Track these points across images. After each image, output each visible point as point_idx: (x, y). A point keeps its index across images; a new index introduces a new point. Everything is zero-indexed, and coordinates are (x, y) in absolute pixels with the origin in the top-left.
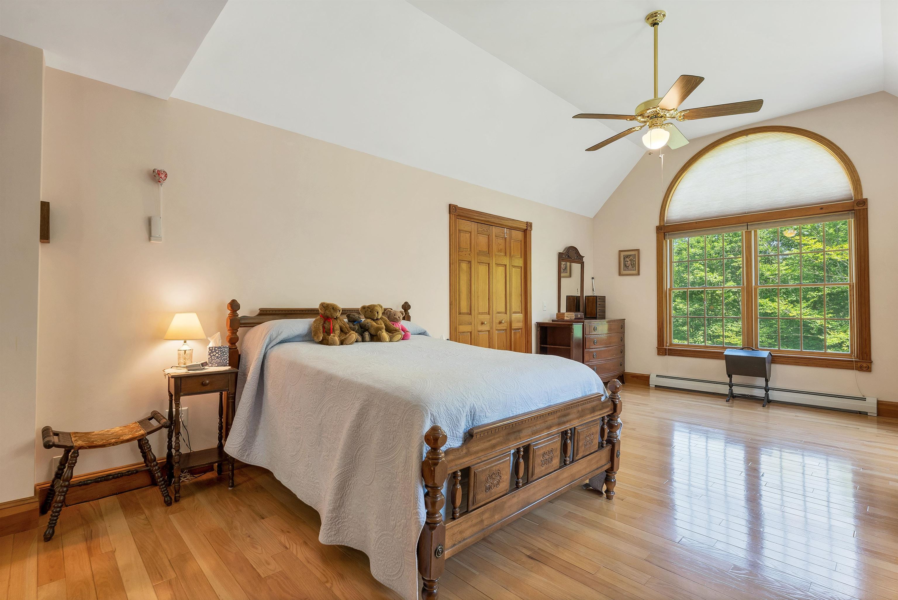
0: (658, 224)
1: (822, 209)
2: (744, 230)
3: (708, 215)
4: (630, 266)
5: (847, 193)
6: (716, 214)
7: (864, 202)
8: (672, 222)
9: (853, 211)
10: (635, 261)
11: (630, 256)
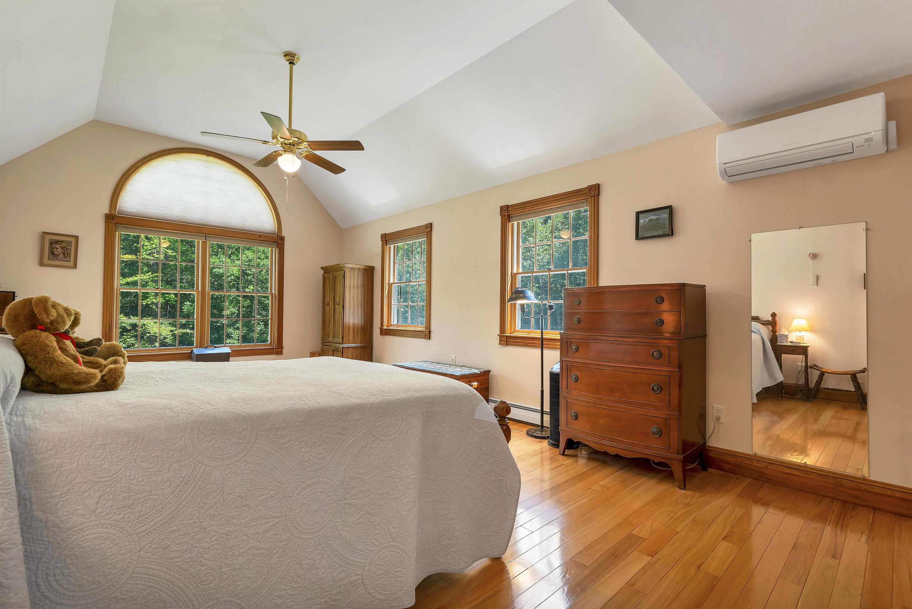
0: (108, 212)
1: (260, 236)
2: (201, 239)
3: (168, 217)
4: (61, 256)
5: (272, 229)
6: (177, 219)
7: (283, 239)
8: (124, 213)
9: (276, 243)
10: (70, 249)
11: (62, 242)
